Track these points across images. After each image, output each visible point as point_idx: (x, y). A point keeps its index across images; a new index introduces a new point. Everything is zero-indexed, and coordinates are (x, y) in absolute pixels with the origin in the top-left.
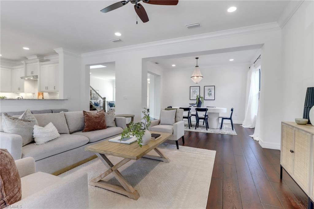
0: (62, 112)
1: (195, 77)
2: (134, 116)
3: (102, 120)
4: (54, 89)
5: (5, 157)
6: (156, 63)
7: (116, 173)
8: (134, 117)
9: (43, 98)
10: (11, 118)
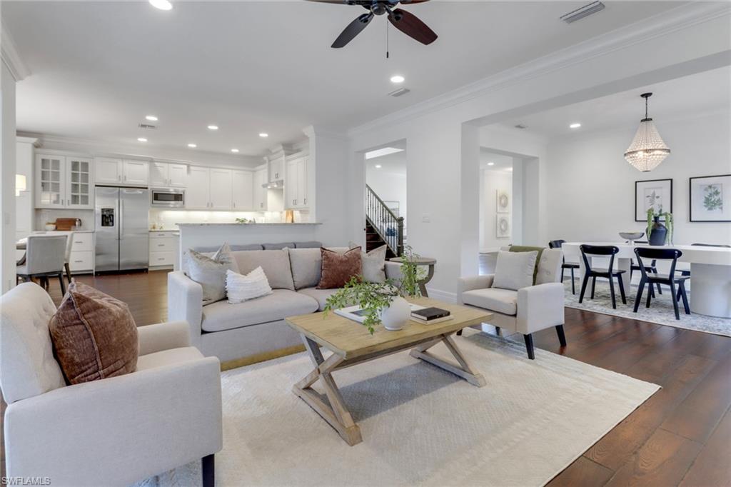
0: (286, 248)
1: (641, 154)
2: (435, 262)
3: (354, 268)
4: (305, 203)
5: (107, 314)
6: (519, 127)
7: (326, 380)
8: (435, 265)
9: (293, 221)
10: (197, 257)
